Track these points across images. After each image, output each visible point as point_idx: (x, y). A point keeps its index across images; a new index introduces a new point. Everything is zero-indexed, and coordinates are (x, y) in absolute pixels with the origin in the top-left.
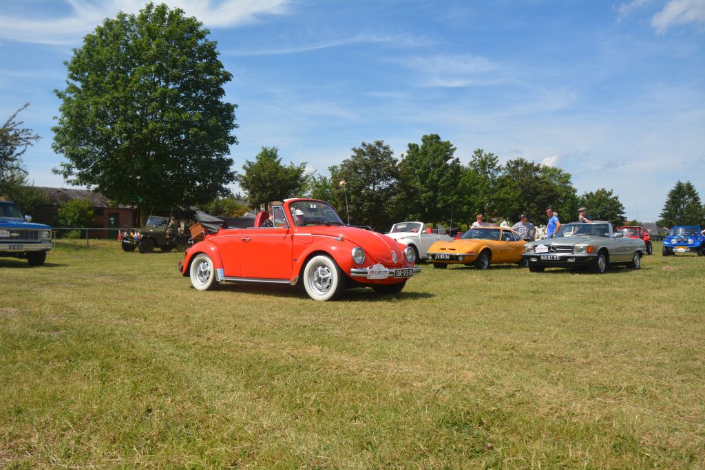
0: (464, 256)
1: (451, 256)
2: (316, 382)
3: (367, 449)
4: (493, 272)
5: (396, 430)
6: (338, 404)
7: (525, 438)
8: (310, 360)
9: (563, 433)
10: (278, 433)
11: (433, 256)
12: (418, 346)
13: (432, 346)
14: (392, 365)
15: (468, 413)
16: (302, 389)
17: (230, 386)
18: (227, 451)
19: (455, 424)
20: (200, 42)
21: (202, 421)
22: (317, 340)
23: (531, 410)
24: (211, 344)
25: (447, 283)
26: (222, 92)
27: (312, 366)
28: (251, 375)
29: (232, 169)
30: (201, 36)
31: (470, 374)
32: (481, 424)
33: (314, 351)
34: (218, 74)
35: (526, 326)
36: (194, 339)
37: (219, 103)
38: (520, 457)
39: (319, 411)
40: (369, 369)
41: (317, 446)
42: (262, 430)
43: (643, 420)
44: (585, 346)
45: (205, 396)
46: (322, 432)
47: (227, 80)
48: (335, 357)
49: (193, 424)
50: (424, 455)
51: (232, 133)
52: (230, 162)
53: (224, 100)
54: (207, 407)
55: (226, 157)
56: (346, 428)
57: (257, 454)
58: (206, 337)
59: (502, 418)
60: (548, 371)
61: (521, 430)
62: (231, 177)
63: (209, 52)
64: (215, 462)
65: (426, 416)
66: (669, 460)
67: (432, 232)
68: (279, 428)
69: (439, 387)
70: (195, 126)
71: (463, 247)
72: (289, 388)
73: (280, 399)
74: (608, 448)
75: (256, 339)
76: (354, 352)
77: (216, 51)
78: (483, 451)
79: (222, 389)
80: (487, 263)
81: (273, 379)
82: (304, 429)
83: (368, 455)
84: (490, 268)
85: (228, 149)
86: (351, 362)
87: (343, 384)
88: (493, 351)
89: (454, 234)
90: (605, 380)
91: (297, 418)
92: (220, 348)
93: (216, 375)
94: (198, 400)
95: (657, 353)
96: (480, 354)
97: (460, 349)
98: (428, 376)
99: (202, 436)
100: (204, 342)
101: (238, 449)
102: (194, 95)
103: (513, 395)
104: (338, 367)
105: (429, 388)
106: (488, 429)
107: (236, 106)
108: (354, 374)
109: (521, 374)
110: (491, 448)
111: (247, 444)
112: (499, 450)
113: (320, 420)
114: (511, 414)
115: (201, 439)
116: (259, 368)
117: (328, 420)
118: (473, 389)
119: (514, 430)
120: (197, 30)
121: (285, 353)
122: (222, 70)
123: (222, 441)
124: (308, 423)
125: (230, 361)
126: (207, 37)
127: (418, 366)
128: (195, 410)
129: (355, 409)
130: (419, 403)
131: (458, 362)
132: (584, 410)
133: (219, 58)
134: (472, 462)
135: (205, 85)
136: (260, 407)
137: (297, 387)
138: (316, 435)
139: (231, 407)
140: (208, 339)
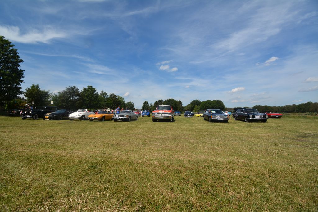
0: (98, 118)
1: (94, 118)
2: (52, 161)
3: (68, 179)
4: (105, 122)
5: (77, 171)
6: (59, 167)
7: (110, 167)
8: (50, 154)
9: (118, 164)
10: (39, 179)
11: (90, 118)
12: (84, 145)
13: (88, 145)
14: (76, 152)
15: (97, 163)
16: (47, 164)
17: (20, 166)
18: (20, 189)
19: (93, 167)
20: (11, 48)
21: (10, 180)
22: (52, 147)
23: (112, 159)
24: (12, 152)
25: (93, 126)
26: (19, 66)
27: (51, 156)
28: (28, 162)
29: (21, 90)
30: (11, 46)
31: (98, 152)
32: (100, 165)
33: (51, 151)
34: (18, 60)
35: (112, 137)
36: (5, 151)
37: (18, 69)
38: (109, 172)
39: (53, 170)
40: (69, 154)
41: (52, 180)
42: (33, 179)
43: (135, 157)
44: (125, 141)
45: (11, 171)
46: (54, 176)
47: (21, 62)
48: (58, 152)
49: (7, 182)
50: (85, 177)
51: (22, 79)
52: (21, 88)
53: (19, 68)
54: (12, 175)
55: (19, 86)
56: (62, 173)
57: (32, 187)
58: (10, 149)
59: (105, 162)
60: (116, 148)
61: (109, 165)
62: (21, 93)
63: (15, 52)
64: (16, 193)
65: (86, 166)
66: (139, 166)
67: (90, 112)
68: (39, 177)
69: (89, 157)
70: (7, 75)
71: (98, 116)
72: (42, 164)
73: (39, 168)
74: (128, 166)
75: (30, 149)
76: (64, 149)
77: (17, 52)
78: (100, 172)
79: (17, 168)
80: (104, 120)
81: (37, 162)
82: (48, 176)
83: (68, 180)
84: (104, 121)
85: (20, 84)
86: (63, 153)
87: (61, 160)
88: (104, 144)
89: (95, 112)
90: (128, 149)
91: (45, 173)
92: (16, 153)
93: (15, 163)
94: (8, 173)
95: (139, 141)
96: (101, 146)
97: (96, 145)
98: (86, 154)
99: (10, 185)
100: (9, 151)
101: (25, 187)
102: (7, 65)
103: (108, 156)
104: (60, 155)
105: (86, 158)
106: (101, 166)
107: (24, 71)
108: (64, 156)
109: (110, 150)
110: (102, 171)
111: (27, 185)
112: (104, 171)
113: (53, 173)
114: (107, 161)
115: (10, 186)
116: (31, 159)
117: (56, 172)
118: (98, 156)
119: (108, 165)
120: (9, 44)
121: (41, 152)
122: (19, 58)
123: (18, 186)
124: (49, 174)
125: (20, 158)
126: (13, 47)
127: (84, 151)
128: (7, 177)
129: (64, 167)
130: (84, 162)
131: (95, 149)
132: (124, 157)
133: (18, 54)
134: (97, 176)
135: (12, 62)
136: (32, 172)
137: (45, 163)
138: (52, 178)
139: (21, 173)
140: (11, 150)
